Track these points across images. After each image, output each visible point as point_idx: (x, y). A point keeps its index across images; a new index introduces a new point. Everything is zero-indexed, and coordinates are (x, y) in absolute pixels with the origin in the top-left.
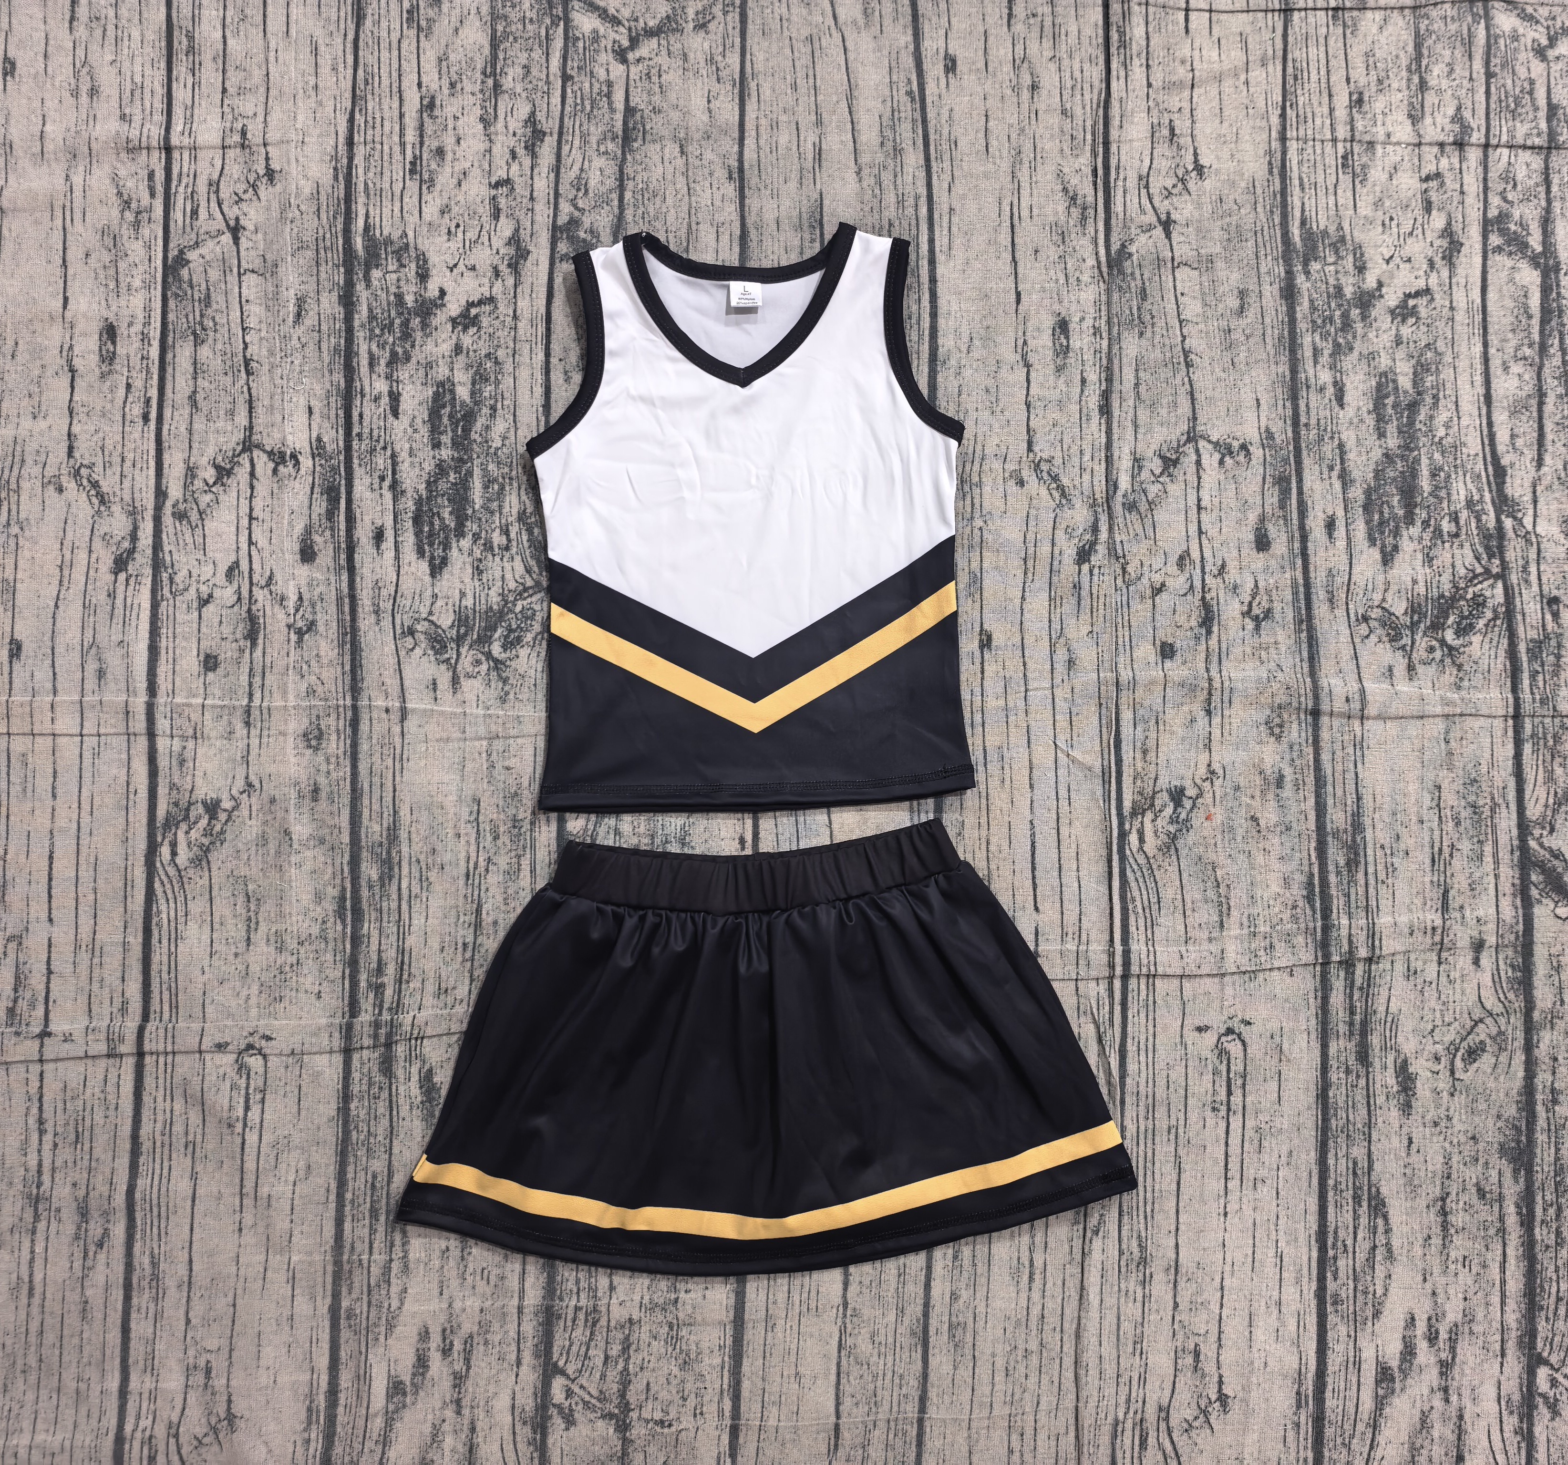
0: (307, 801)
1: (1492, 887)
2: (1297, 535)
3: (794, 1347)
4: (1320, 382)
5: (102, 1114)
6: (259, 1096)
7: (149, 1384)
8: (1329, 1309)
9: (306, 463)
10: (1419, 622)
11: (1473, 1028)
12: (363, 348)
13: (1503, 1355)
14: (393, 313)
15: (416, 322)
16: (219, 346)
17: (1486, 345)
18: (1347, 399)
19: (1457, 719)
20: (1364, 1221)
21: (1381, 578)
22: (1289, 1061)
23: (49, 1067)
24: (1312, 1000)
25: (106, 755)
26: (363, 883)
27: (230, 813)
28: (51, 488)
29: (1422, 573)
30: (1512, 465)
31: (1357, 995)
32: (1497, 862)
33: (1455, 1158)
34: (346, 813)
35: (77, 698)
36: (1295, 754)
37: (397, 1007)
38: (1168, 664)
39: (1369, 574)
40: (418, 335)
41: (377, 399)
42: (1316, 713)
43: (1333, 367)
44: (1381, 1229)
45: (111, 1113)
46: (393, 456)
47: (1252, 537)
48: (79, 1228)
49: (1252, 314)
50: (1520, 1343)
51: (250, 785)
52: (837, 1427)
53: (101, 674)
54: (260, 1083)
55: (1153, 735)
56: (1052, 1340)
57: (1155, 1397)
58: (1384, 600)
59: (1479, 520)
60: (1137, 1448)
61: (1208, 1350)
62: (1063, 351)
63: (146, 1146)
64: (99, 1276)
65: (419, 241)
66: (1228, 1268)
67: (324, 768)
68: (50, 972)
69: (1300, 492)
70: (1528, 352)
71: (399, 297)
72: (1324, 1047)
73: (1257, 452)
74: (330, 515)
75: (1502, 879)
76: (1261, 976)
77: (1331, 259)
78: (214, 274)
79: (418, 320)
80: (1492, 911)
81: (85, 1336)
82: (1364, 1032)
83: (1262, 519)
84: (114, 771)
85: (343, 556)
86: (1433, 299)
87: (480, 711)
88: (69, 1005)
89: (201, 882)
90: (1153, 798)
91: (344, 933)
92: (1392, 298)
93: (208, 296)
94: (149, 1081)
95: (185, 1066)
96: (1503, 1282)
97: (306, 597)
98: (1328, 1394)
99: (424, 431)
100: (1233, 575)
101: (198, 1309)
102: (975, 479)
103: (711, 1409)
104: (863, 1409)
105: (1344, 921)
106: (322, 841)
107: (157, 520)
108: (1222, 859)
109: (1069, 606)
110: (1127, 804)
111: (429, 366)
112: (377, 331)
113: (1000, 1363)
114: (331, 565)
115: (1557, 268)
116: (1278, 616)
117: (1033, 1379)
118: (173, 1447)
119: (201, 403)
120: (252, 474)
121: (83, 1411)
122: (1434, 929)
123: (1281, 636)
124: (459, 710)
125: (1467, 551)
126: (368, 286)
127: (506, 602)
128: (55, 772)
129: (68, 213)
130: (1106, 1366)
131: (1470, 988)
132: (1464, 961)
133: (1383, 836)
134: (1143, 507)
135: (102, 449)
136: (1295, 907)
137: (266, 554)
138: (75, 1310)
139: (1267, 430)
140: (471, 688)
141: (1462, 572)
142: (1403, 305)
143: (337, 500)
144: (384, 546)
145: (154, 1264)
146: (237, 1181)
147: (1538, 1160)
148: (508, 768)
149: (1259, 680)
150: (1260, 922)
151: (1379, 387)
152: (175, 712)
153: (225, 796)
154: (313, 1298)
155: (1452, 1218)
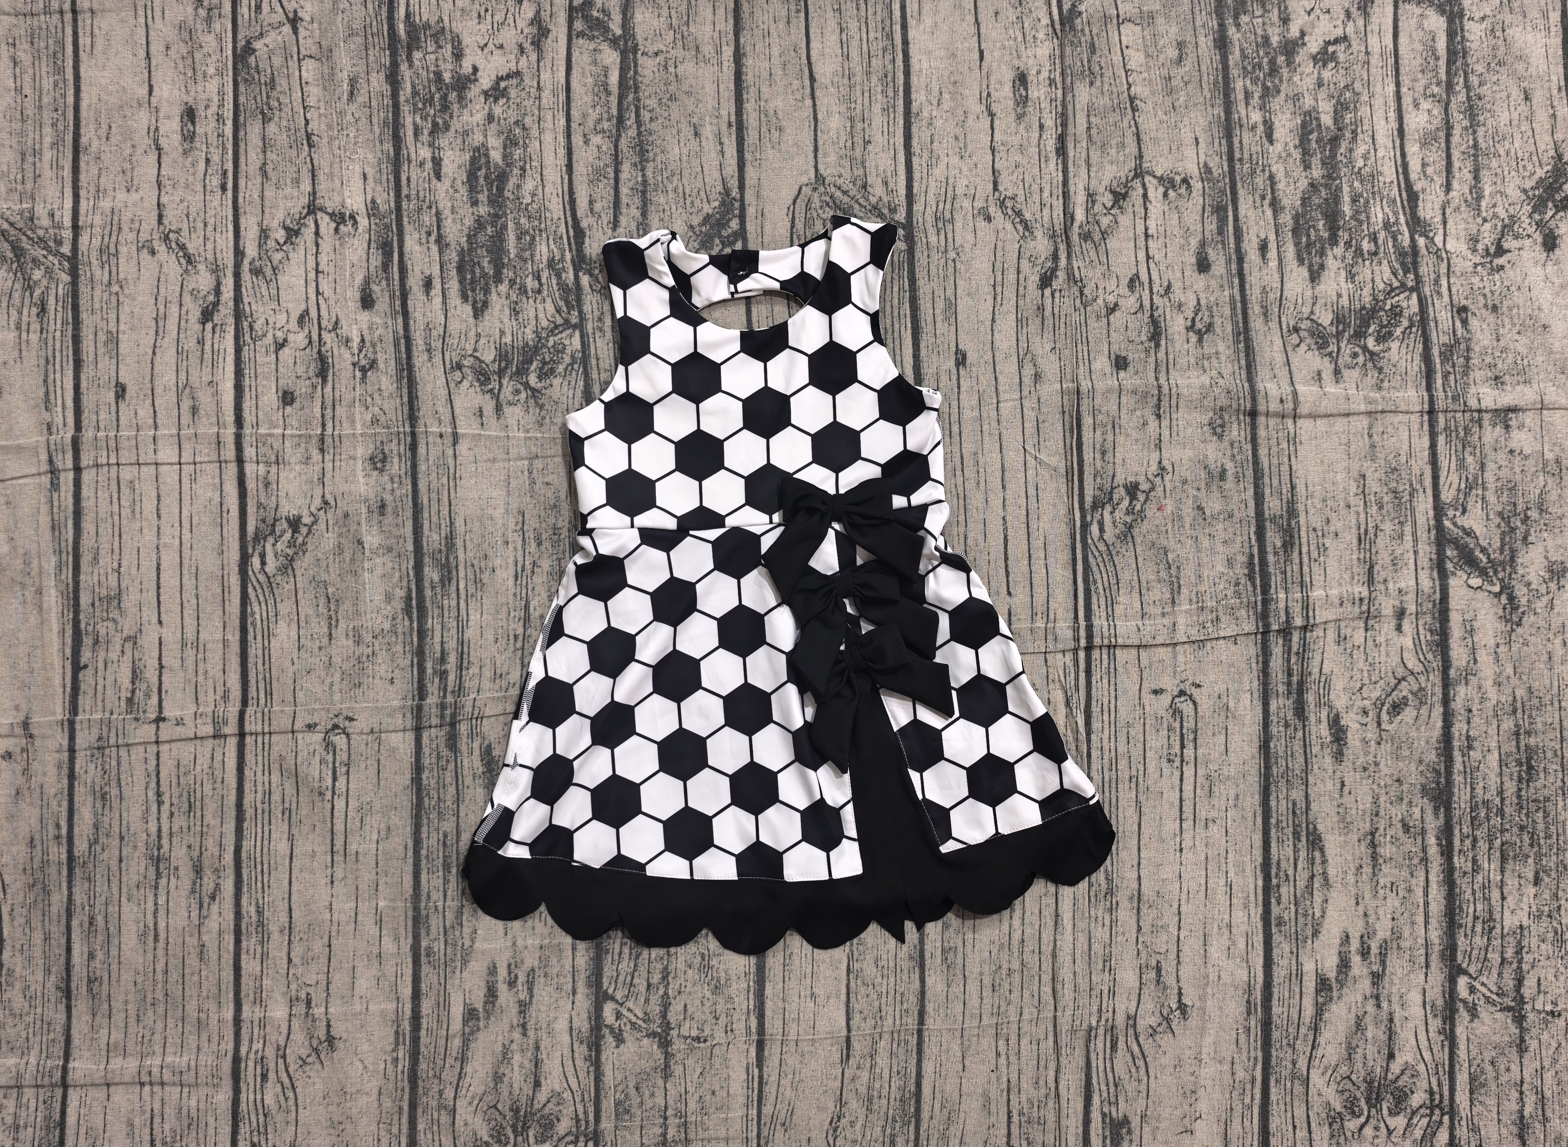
0: (376, 515)
1: (1412, 561)
2: (1234, 257)
3: (809, 971)
4: (1251, 122)
5: (210, 787)
6: (344, 769)
7: (258, 1013)
8: (1274, 929)
9: (363, 222)
10: (1344, 331)
11: (1396, 686)
12: (408, 121)
13: (1427, 966)
14: (433, 89)
15: (453, 96)
16: (284, 123)
17: (1398, 84)
18: (1276, 135)
19: (1378, 415)
20: (1303, 854)
21: (1309, 293)
22: (1234, 717)
23: (164, 748)
24: (1254, 665)
25: (203, 480)
26: (427, 584)
27: (310, 527)
28: (145, 251)
29: (1346, 288)
30: (1424, 190)
31: (1293, 660)
32: (1416, 540)
33: (1383, 799)
34: (409, 524)
35: (175, 432)
36: (1236, 451)
37: (460, 690)
38: (1122, 374)
39: (1300, 290)
40: (456, 106)
41: (422, 164)
42: (1253, 414)
43: (1262, 108)
44: (1318, 860)
45: (218, 785)
46: (438, 214)
47: (1194, 260)
48: (194, 883)
49: (1189, 62)
50: (1442, 955)
51: (326, 503)
52: (848, 1039)
53: (194, 410)
54: (345, 757)
55: (1110, 438)
56: (1032, 960)
57: (1123, 1007)
58: (1312, 313)
59: (1395, 239)
60: (1108, 1051)
61: (1168, 967)
62: (1022, 101)
63: (249, 813)
64: (213, 924)
65: (454, 25)
66: (1184, 896)
67: (389, 486)
68: (161, 667)
69: (1236, 219)
70: (1436, 90)
71: (438, 75)
72: (1266, 705)
73: (1197, 185)
74: (386, 266)
75: (1421, 554)
76: (1209, 645)
77: (1258, 13)
78: (277, 61)
79: (455, 94)
80: (1412, 583)
81: (203, 973)
82: (1301, 691)
83: (1203, 244)
84: (209, 494)
85: (398, 303)
86: (1350, 46)
87: (522, 435)
88: (179, 694)
89: (287, 587)
90: (1111, 493)
91: (412, 628)
92: (1313, 45)
93: (273, 80)
94: (249, 757)
95: (280, 744)
96: (1427, 904)
97: (367, 338)
98: (1275, 1002)
99: (463, 191)
100: (1178, 294)
101: (297, 951)
102: (948, 216)
103: (739, 1027)
104: (871, 1022)
105: (1282, 595)
106: (390, 550)
107: (237, 275)
108: (1172, 544)
109: (1034, 326)
110: (1089, 499)
111: (466, 133)
112: (420, 105)
113: (987, 981)
114: (388, 310)
115: (1461, 14)
116: (1218, 330)
117: (1016, 994)
118: (281, 1066)
119: (271, 173)
120: (317, 233)
121: (204, 1037)
122: (1361, 599)
123: (1221, 347)
124: (503, 434)
125: (1385, 267)
126: (411, 66)
127: (540, 338)
128: (159, 496)
129: (149, 12)
130: (1080, 981)
131: (1394, 651)
132: (1387, 627)
133: (1317, 521)
134: (1097, 236)
135: (187, 216)
136: (1237, 584)
137: (332, 302)
138: (194, 952)
139: (1206, 165)
140: (513, 414)
141: (1381, 286)
142: (1324, 51)
143: (391, 254)
144: (433, 293)
145: (260, 912)
146: (329, 841)
147: (1456, 798)
148: (548, 484)
149: (1202, 387)
150: (1207, 597)
151: (1304, 125)
152: (260, 441)
153: (305, 513)
154: (397, 939)
155: (1380, 850)
